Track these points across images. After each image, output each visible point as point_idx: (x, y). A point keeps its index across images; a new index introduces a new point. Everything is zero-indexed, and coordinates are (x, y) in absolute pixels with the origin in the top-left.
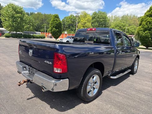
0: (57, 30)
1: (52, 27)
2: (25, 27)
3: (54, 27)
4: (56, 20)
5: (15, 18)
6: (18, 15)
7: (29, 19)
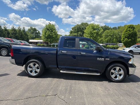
0: (130, 40)
1: (124, 37)
2: (99, 40)
3: (126, 37)
4: (129, 31)
5: (93, 33)
6: (95, 31)
7: (113, 32)
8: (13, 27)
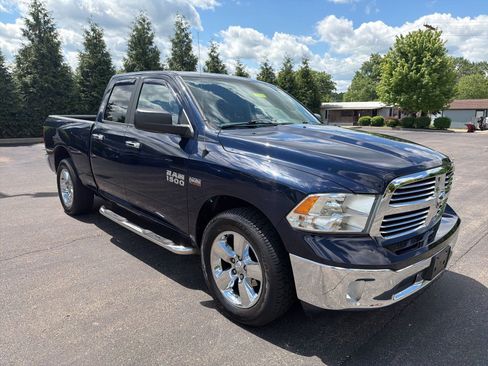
8: (266, 65)
